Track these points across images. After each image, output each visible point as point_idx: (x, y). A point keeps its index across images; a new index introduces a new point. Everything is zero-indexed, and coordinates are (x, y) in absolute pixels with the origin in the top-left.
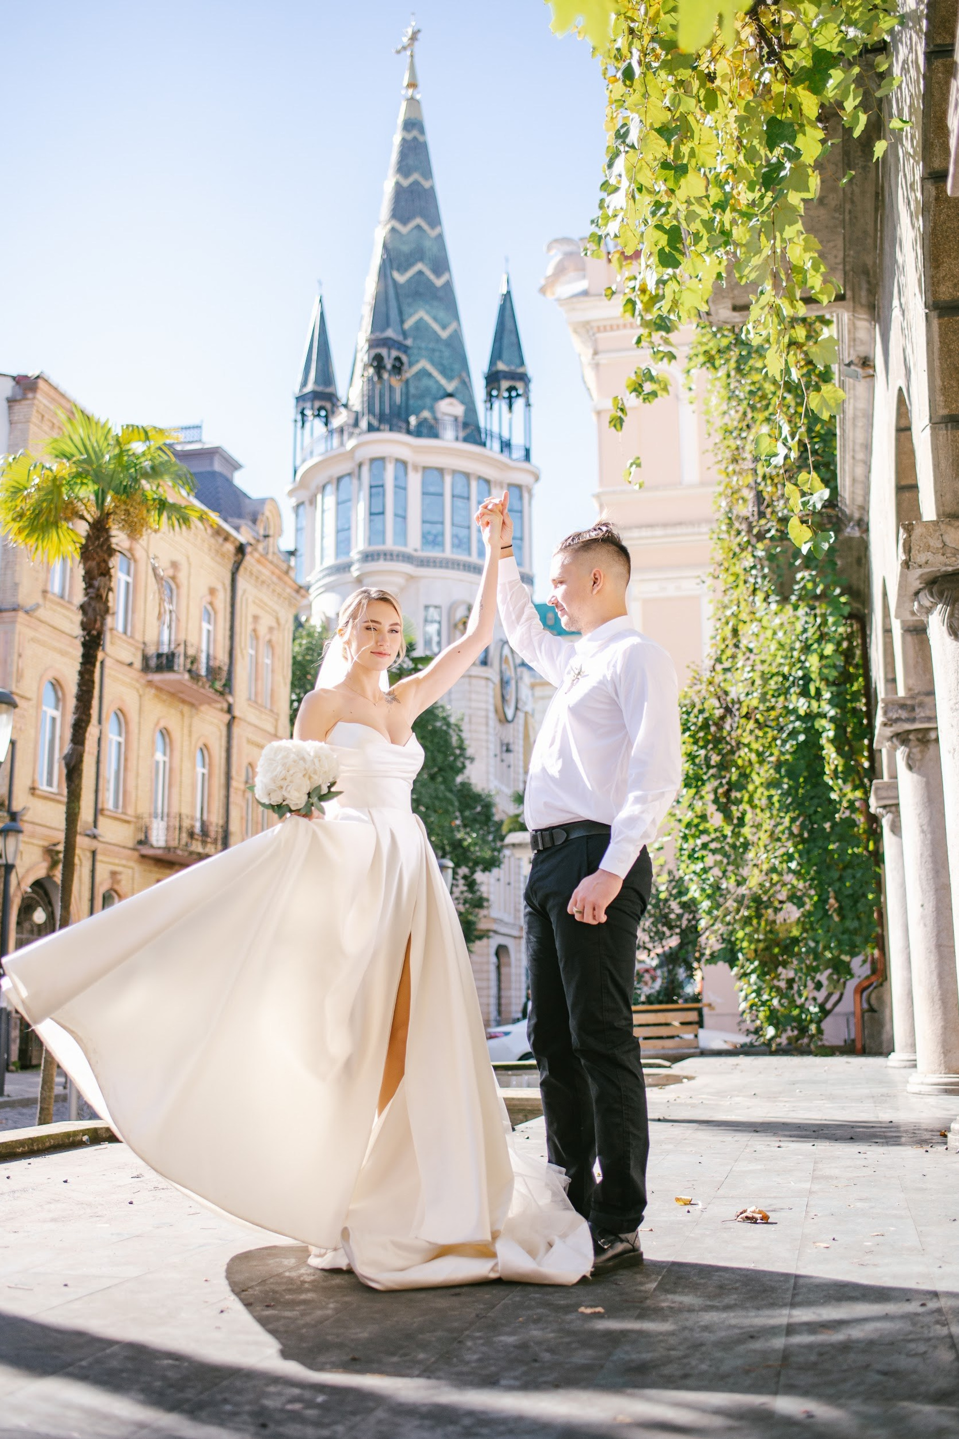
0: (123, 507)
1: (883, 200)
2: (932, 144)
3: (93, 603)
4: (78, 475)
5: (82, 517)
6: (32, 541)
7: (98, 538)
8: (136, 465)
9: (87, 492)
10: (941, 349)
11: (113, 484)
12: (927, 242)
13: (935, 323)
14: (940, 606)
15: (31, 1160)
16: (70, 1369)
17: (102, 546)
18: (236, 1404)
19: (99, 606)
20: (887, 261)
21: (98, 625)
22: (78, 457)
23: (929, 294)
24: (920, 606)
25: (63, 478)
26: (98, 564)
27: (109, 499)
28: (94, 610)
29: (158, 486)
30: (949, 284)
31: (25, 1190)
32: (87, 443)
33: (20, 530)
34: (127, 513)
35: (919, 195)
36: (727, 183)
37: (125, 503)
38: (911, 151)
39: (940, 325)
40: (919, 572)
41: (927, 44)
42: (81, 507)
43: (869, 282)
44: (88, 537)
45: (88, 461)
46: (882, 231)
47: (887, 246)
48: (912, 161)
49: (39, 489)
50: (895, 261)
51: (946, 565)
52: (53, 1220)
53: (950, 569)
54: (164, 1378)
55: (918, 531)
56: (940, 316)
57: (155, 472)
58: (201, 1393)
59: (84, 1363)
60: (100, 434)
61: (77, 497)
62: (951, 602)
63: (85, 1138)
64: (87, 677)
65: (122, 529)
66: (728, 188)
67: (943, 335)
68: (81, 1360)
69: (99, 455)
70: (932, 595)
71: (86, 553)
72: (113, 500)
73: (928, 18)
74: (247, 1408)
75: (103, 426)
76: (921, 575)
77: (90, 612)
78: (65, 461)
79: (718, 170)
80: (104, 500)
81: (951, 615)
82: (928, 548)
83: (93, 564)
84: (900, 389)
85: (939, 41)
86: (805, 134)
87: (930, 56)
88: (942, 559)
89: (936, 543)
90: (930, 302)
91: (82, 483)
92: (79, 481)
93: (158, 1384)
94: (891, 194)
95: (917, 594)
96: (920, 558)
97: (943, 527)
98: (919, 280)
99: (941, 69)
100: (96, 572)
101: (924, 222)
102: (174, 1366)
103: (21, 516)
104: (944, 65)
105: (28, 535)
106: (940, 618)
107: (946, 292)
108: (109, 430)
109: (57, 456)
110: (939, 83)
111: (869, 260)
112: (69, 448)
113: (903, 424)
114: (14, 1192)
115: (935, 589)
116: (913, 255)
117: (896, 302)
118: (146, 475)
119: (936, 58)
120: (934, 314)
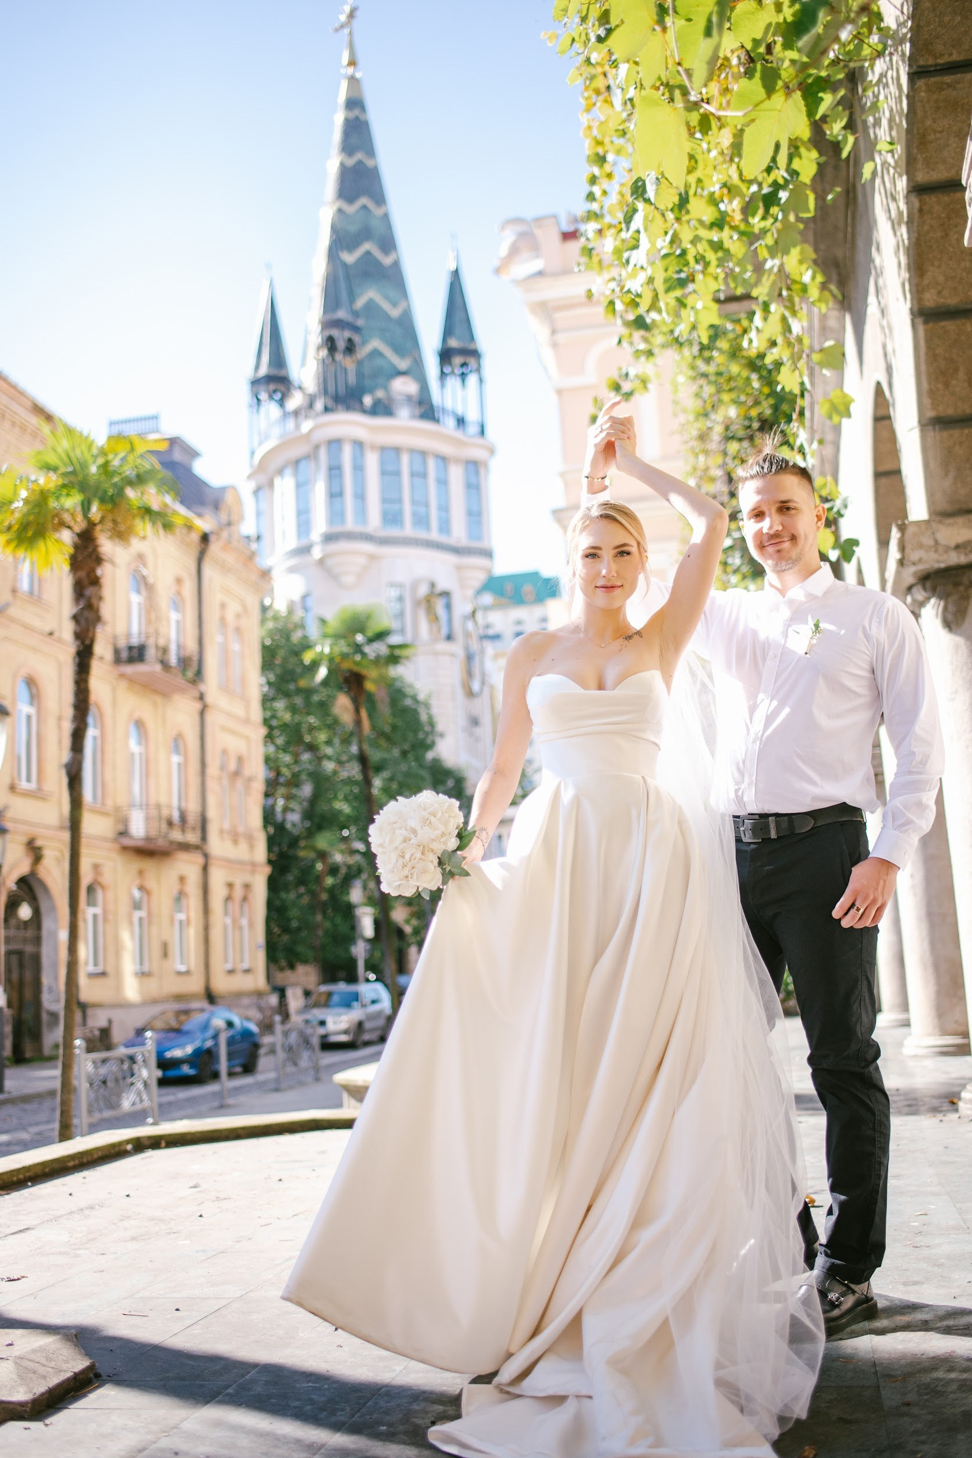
0: (110, 517)
1: (855, 198)
2: (915, 159)
3: (86, 613)
4: (64, 486)
5: (69, 527)
6: (21, 553)
7: (86, 547)
8: (120, 474)
9: (72, 501)
10: (927, 354)
11: (100, 494)
12: (911, 252)
13: (921, 329)
14: (933, 601)
15: (85, 1173)
16: (220, 1397)
17: (90, 555)
18: (389, 1425)
19: (89, 615)
20: (860, 257)
21: (90, 634)
22: (63, 469)
23: (915, 301)
24: (914, 600)
25: (48, 491)
26: (88, 574)
27: (94, 508)
28: (87, 619)
29: (142, 493)
30: (933, 291)
31: (91, 1208)
32: (72, 455)
33: (9, 542)
34: (114, 522)
35: (903, 207)
36: (722, 201)
37: (111, 511)
38: (891, 161)
39: (926, 331)
40: (912, 569)
41: (910, 66)
42: (67, 517)
43: (839, 274)
44: (76, 547)
45: (74, 473)
46: (854, 227)
47: (860, 243)
48: (892, 171)
49: (26, 501)
50: (871, 260)
51: (938, 562)
52: (133, 1239)
53: (942, 565)
54: (311, 1401)
55: (910, 531)
56: (926, 322)
57: (139, 480)
58: (353, 1416)
59: (230, 1391)
60: (84, 448)
61: (62, 509)
62: (944, 596)
63: (129, 1147)
64: (82, 686)
65: (111, 538)
66: (722, 207)
67: (929, 341)
68: (228, 1387)
69: (84, 466)
70: (925, 589)
71: (75, 563)
72: (99, 509)
73: (911, 41)
74: (401, 1428)
75: (87, 438)
76: (915, 573)
77: (83, 622)
78: (51, 474)
79: (712, 190)
80: (89, 509)
81: (945, 609)
82: (920, 546)
83: (82, 574)
84: (878, 384)
85: (921, 63)
86: (800, 157)
87: (912, 77)
88: (933, 556)
89: (928, 541)
90: (916, 309)
91: (68, 495)
92: (65, 492)
93: (308, 1408)
94: (865, 196)
95: (910, 589)
96: (914, 556)
97: (934, 525)
98: (903, 285)
99: (923, 88)
100: (86, 582)
101: (909, 232)
102: (315, 1388)
103: (9, 528)
104: (926, 84)
105: (17, 546)
106: (934, 612)
107: (931, 299)
108: (93, 441)
109: (41, 468)
110: (922, 101)
111: (839, 253)
112: (53, 460)
113: (881, 413)
114: (82, 1210)
115: (928, 584)
116: (895, 261)
117: (872, 299)
118: (130, 482)
119: (919, 78)
120: (919, 321)
